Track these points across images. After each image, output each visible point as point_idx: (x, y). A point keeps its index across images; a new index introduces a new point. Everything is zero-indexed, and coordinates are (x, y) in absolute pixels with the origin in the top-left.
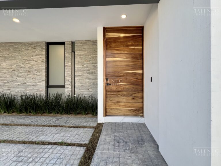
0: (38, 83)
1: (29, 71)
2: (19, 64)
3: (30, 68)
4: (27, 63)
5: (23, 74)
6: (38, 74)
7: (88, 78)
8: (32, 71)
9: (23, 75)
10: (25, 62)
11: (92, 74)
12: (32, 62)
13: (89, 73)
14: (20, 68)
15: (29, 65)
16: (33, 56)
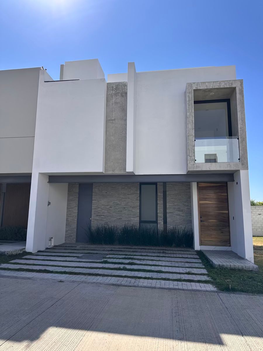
0: (132, 219)
1: (125, 208)
2: (116, 202)
3: (125, 205)
4: (123, 201)
6: (133, 210)
7: (179, 215)
8: (128, 208)
9: (119, 211)
10: (121, 200)
11: (183, 211)
12: (128, 200)
13: (179, 211)
14: (117, 205)
15: (124, 202)
16: (128, 195)
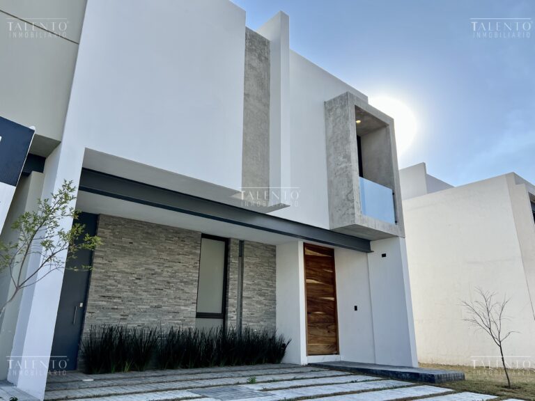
0: (182, 308)
1: (169, 283)
2: (152, 267)
3: (170, 277)
4: (166, 267)
5: (157, 286)
6: (186, 290)
7: (260, 303)
8: (176, 283)
9: (156, 289)
10: (164, 264)
12: (178, 266)
13: (260, 295)
14: (153, 274)
15: (170, 270)
16: (178, 254)
